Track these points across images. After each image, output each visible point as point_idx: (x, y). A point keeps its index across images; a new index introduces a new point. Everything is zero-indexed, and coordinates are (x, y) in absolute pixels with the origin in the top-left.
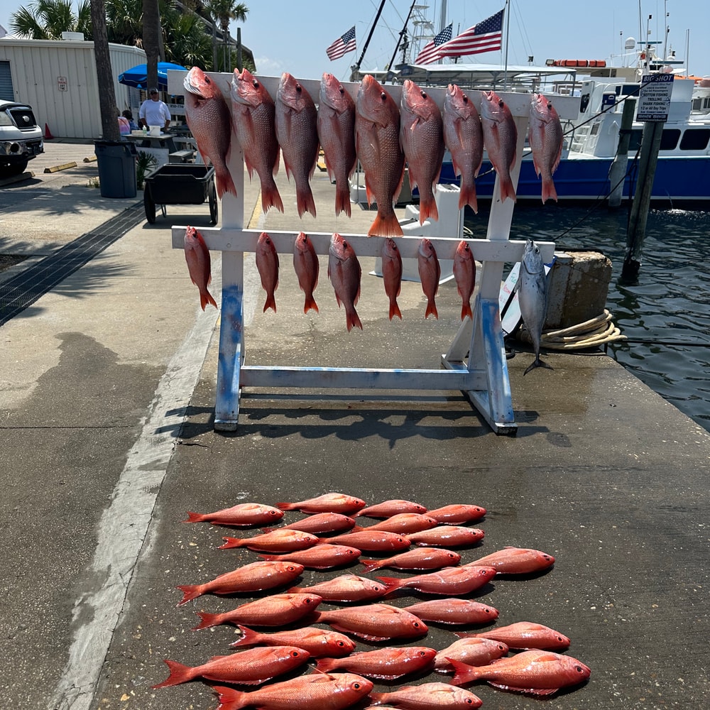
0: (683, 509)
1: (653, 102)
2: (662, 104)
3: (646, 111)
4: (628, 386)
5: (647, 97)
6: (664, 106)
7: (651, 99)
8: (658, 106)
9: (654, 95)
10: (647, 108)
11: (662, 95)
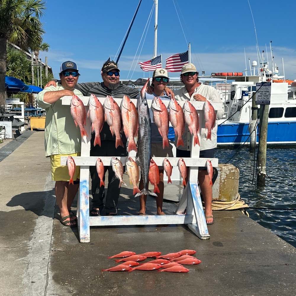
0: (268, 266)
1: (263, 95)
2: (267, 96)
3: (260, 99)
4: (250, 224)
5: (259, 93)
6: (268, 97)
7: (261, 94)
8: (265, 97)
9: (263, 92)
10: (260, 98)
11: (266, 92)
